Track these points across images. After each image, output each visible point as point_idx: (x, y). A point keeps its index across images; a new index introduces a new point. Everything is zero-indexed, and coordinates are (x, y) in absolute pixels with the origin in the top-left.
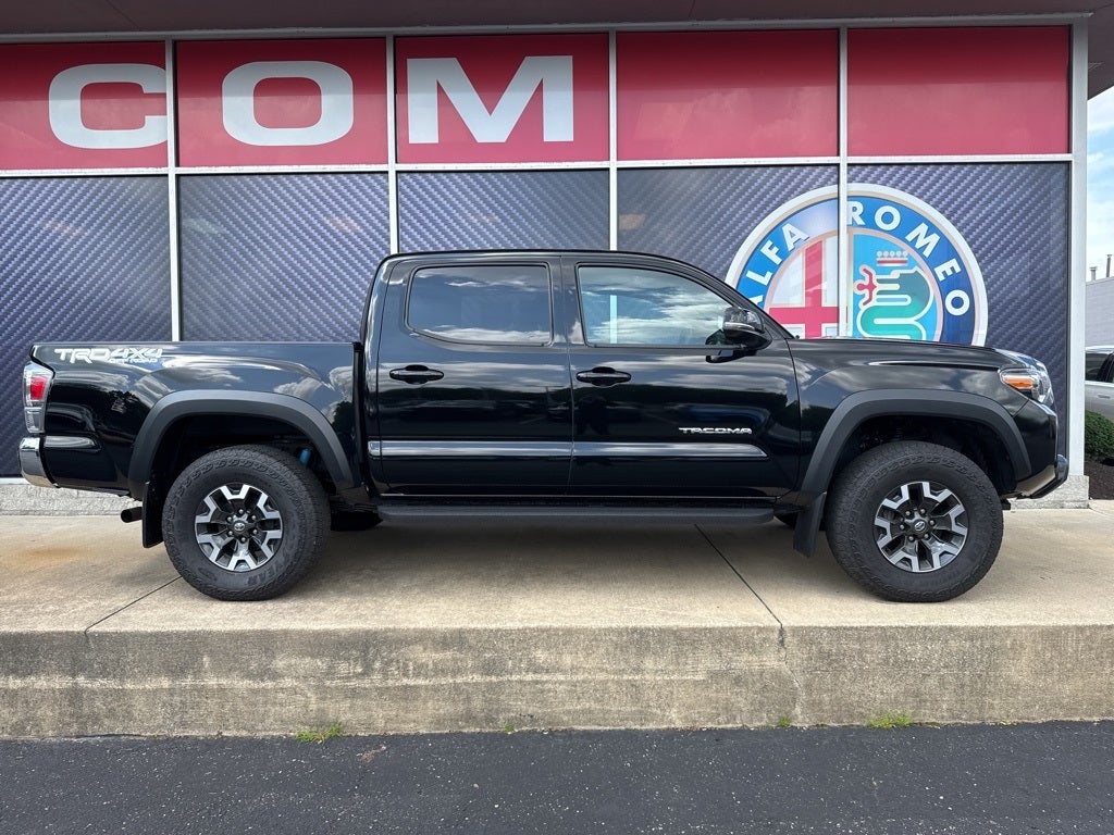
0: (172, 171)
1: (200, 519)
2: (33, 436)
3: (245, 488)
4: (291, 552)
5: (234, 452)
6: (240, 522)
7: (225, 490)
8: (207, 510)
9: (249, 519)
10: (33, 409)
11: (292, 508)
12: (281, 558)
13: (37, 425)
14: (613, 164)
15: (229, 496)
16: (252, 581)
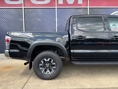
0: (23, 7)
1: (40, 65)
2: (7, 49)
3: (49, 59)
4: (58, 71)
5: (47, 52)
6: (47, 65)
7: (45, 59)
8: (42, 63)
9: (49, 65)
10: (7, 44)
11: (58, 62)
12: (56, 72)
13: (8, 47)
14: (88, 7)
15: (46, 60)
16: (50, 76)
